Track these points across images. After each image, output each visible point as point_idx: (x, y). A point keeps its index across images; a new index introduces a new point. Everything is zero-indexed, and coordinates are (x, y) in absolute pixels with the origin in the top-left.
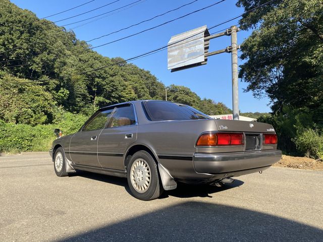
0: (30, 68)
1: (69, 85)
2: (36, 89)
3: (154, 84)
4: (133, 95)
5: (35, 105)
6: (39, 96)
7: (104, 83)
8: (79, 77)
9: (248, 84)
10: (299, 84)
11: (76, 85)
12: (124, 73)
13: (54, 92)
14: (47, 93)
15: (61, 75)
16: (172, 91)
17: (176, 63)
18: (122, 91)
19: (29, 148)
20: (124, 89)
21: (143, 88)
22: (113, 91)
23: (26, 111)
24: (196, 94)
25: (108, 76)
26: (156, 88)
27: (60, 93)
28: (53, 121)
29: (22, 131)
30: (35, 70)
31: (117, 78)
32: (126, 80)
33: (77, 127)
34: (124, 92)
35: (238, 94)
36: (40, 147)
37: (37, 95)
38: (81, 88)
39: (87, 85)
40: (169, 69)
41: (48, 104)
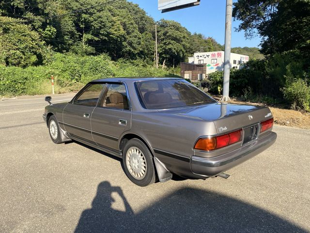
0: (12, 4)
1: (56, 23)
2: (21, 28)
3: (144, 19)
4: (122, 32)
5: (22, 46)
6: (25, 36)
7: (91, 19)
8: (65, 12)
9: (240, 22)
10: (293, 24)
11: (63, 22)
12: (112, 7)
13: (41, 30)
14: (33, 33)
15: (46, 12)
16: (162, 26)
17: (167, 3)
18: (110, 28)
19: (24, 91)
20: (113, 25)
21: (132, 24)
22: (101, 28)
23: (15, 53)
24: (186, 29)
25: (96, 11)
26: (146, 23)
27: (47, 31)
28: (44, 62)
29: (14, 74)
30: (17, 6)
31: (105, 14)
32: (114, 15)
33: (68, 69)
34: (113, 29)
35: (230, 39)
36: (34, 90)
37: (23, 35)
38: (68, 25)
39: (74, 22)
40: (159, 9)
41: (36, 44)
